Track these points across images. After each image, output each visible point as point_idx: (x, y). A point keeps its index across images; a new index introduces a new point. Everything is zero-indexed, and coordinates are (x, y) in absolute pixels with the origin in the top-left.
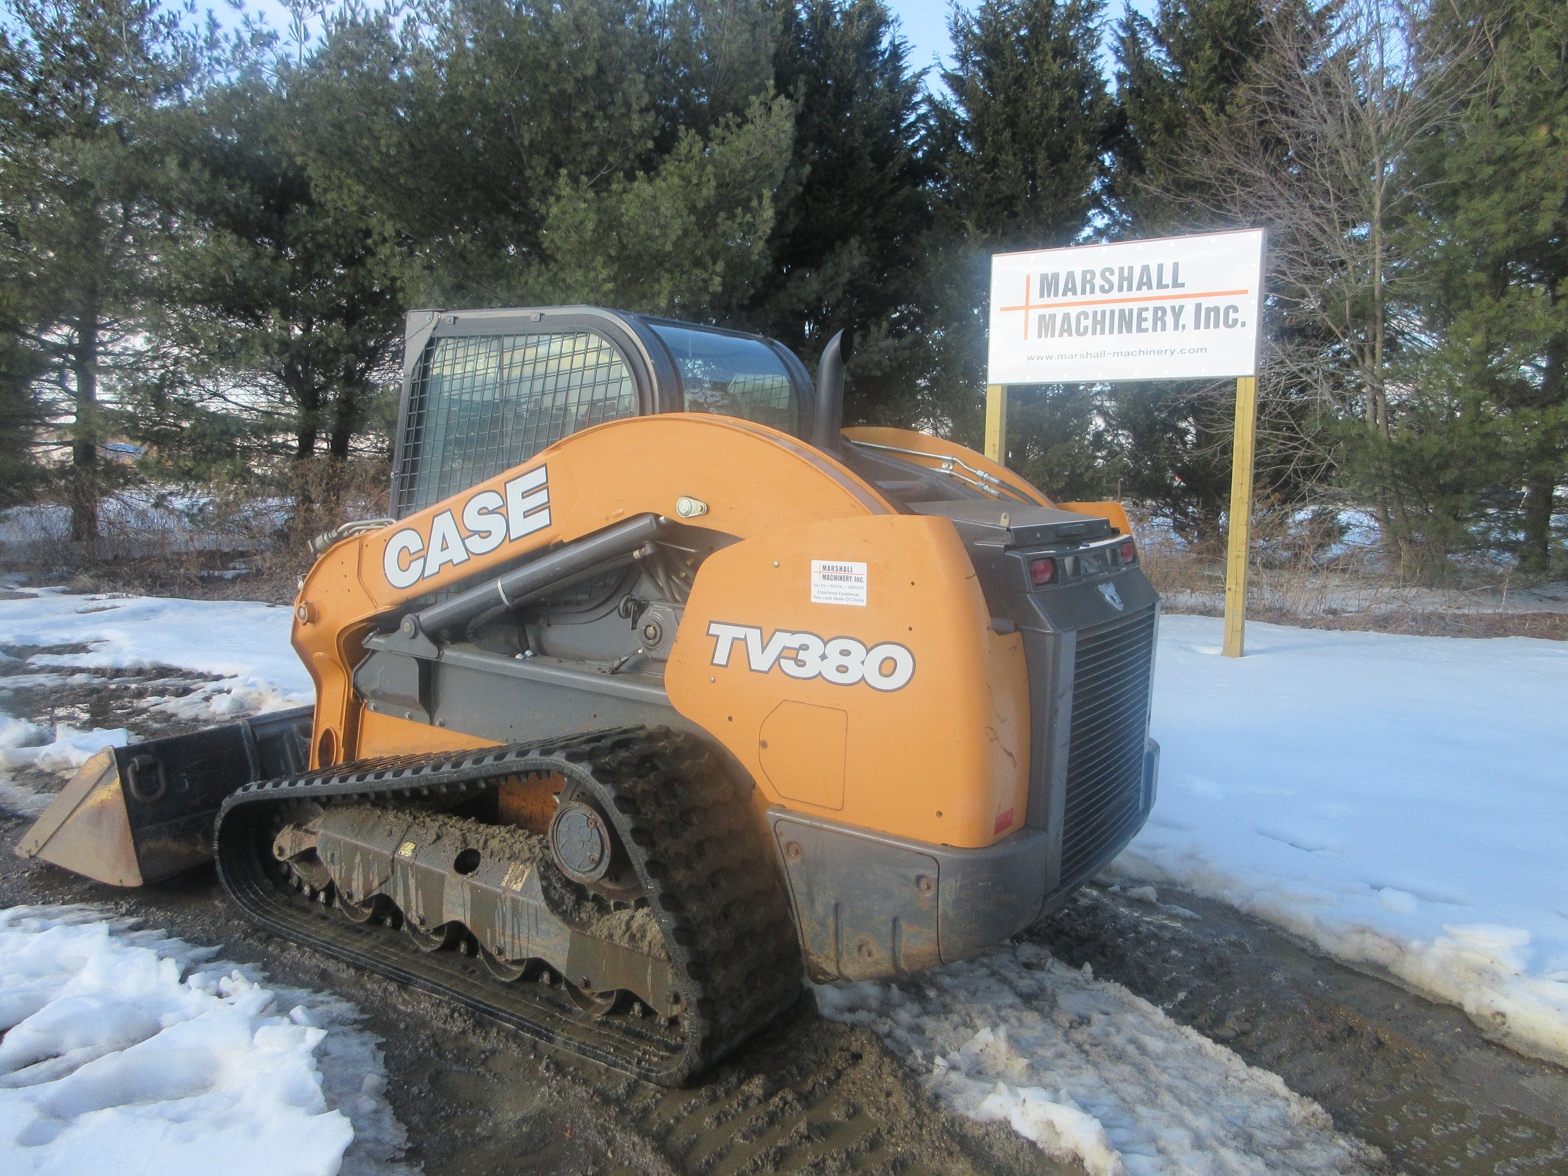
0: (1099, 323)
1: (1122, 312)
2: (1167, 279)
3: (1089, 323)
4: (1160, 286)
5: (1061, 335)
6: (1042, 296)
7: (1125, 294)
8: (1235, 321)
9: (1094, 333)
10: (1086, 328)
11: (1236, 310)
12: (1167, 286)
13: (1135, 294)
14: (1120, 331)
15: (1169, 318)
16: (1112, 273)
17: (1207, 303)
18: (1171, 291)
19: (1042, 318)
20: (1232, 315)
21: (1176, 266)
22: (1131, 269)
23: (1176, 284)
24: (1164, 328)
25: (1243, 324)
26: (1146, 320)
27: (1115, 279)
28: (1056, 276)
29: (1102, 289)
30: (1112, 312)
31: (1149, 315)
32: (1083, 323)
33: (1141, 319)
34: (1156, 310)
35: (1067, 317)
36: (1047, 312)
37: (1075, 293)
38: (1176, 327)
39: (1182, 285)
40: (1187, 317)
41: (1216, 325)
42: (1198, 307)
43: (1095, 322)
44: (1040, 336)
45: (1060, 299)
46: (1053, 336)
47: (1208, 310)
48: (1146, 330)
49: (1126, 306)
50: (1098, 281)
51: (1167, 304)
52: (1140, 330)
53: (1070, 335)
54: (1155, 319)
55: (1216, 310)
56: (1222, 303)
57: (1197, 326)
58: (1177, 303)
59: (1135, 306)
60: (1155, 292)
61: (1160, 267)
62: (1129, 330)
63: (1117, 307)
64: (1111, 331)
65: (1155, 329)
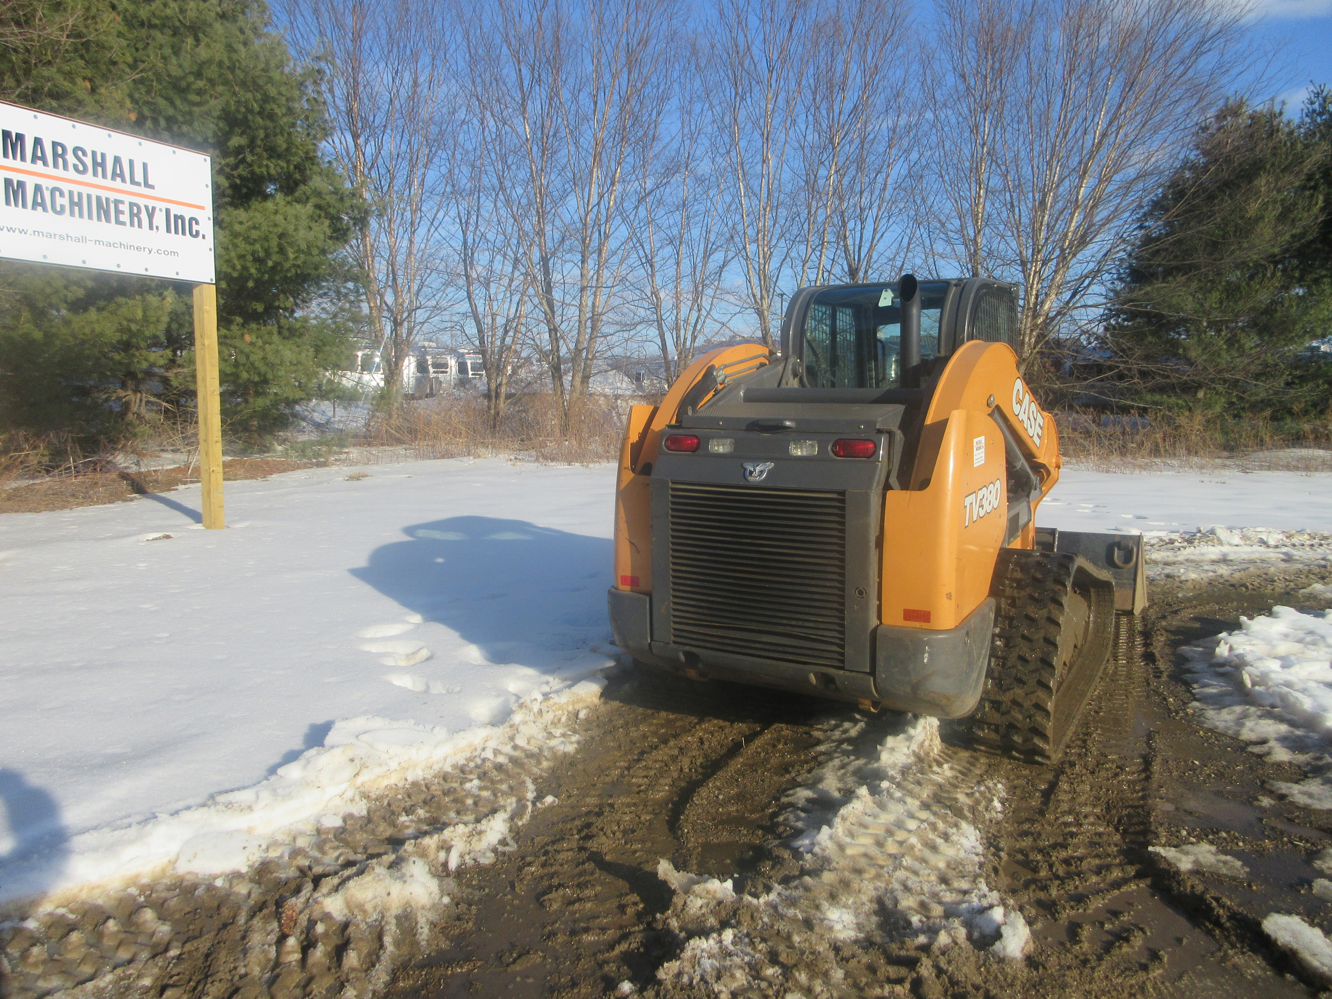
0: (76, 204)
1: (99, 199)
2: (139, 177)
3: (65, 201)
4: (133, 182)
5: (34, 208)
6: (5, 155)
7: (99, 180)
8: (197, 232)
9: (72, 214)
10: (62, 207)
11: (197, 223)
12: (138, 184)
13: (108, 182)
14: (99, 219)
15: (144, 216)
16: (84, 153)
17: (176, 210)
18: (142, 190)
19: (8, 182)
20: (195, 227)
21: (145, 166)
22: (103, 155)
23: (147, 185)
24: (140, 226)
25: (204, 237)
26: (123, 213)
27: (88, 161)
28: (20, 137)
29: (76, 167)
30: (89, 197)
31: (125, 208)
32: (59, 201)
33: (118, 212)
34: (132, 205)
35: (38, 188)
36: (16, 177)
37: (45, 164)
38: (151, 227)
39: (152, 187)
40: (159, 220)
41: (184, 233)
42: (168, 211)
43: (72, 203)
44: (8, 202)
45: (28, 165)
46: (24, 206)
47: (176, 217)
48: (123, 224)
49: (104, 194)
50: (70, 158)
51: (142, 202)
52: (118, 222)
53: (45, 210)
54: (132, 215)
55: (182, 218)
56: (188, 213)
57: (168, 230)
58: (151, 203)
59: (113, 196)
60: (128, 186)
61: (131, 163)
62: (108, 220)
63: (94, 192)
64: (90, 217)
65: (132, 224)
